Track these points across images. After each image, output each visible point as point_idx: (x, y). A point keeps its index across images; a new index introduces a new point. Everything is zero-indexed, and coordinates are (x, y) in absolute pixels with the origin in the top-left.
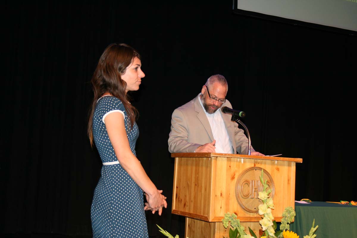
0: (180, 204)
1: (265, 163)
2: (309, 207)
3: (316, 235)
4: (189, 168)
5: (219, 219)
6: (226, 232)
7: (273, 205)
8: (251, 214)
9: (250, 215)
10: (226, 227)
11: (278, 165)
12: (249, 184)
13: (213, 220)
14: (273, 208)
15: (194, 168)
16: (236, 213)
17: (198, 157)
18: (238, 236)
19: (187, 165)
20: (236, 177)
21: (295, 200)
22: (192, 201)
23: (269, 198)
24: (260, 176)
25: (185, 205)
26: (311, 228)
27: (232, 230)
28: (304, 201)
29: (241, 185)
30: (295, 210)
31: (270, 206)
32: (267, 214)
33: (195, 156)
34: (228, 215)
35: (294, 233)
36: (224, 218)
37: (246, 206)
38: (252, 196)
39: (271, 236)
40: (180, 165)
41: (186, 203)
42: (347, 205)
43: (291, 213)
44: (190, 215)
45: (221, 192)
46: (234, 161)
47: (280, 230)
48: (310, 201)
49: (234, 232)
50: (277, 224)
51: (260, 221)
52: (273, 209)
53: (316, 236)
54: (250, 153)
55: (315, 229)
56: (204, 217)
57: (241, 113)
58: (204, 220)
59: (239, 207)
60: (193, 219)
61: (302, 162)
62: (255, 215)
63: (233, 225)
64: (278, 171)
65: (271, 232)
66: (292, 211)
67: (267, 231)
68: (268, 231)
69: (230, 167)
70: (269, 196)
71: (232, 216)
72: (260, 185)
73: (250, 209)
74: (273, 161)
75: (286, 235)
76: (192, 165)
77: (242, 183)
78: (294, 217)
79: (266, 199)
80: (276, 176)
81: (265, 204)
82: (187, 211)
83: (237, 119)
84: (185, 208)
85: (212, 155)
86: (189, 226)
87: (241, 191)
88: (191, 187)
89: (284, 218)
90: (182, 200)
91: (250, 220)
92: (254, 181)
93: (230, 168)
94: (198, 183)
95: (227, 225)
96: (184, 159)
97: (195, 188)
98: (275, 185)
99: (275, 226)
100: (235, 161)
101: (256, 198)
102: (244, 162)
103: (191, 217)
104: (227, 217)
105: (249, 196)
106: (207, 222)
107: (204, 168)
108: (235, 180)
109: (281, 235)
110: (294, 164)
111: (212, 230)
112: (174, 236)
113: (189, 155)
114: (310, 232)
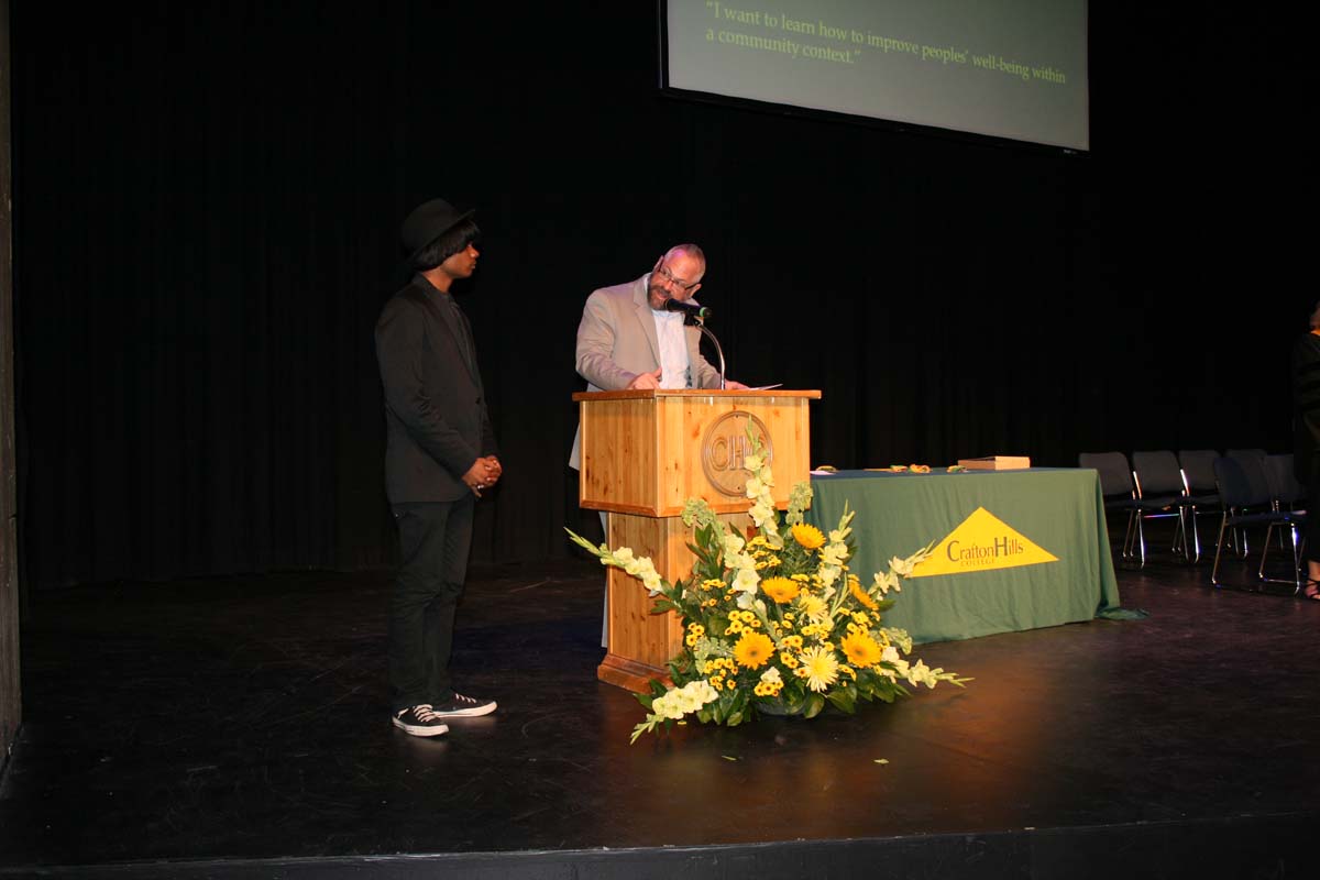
0: (595, 489)
1: (753, 404)
2: (835, 481)
3: (851, 528)
4: (611, 419)
5: (675, 512)
6: (687, 534)
7: (772, 479)
8: (733, 498)
9: (730, 500)
10: (689, 526)
11: (777, 405)
12: (727, 444)
13: (663, 513)
14: (773, 485)
15: (620, 419)
16: (705, 500)
17: (628, 399)
18: (711, 539)
19: (606, 414)
20: (702, 431)
21: (812, 468)
22: (620, 482)
23: (763, 466)
24: (747, 428)
25: (606, 490)
26: (841, 517)
27: (699, 529)
29: (711, 446)
30: (812, 486)
31: (767, 481)
32: (762, 496)
34: (692, 502)
35: (815, 528)
36: (684, 509)
37: (723, 484)
38: (733, 465)
39: (771, 535)
40: (591, 414)
41: (610, 488)
42: (904, 472)
43: (806, 492)
44: (617, 508)
45: (676, 461)
46: (697, 403)
47: (786, 524)
48: (835, 470)
49: (705, 533)
50: (781, 514)
51: (749, 509)
52: (773, 487)
53: (852, 530)
54: (724, 385)
55: (849, 518)
56: (644, 510)
57: (702, 310)
58: (646, 514)
59: (709, 487)
60: (622, 515)
61: (820, 398)
62: (740, 500)
63: (701, 521)
64: (778, 415)
65: (772, 528)
66: (807, 489)
67: (763, 527)
68: (765, 526)
69: (690, 413)
70: (763, 464)
71: (700, 504)
72: (746, 443)
73: (729, 489)
74: (766, 398)
75: (798, 531)
76: (616, 414)
77: (712, 443)
78: (810, 499)
79: (759, 468)
80: (775, 427)
81: (758, 478)
82: (611, 501)
84: (608, 493)
85: (656, 394)
86: (614, 528)
87: (711, 457)
88: (616, 457)
89: (793, 502)
90: (598, 481)
91: (730, 511)
92: (735, 437)
93: (691, 416)
94: (630, 448)
95: (690, 520)
96: (599, 404)
97: (624, 457)
98: (773, 442)
99: (776, 518)
100: (699, 401)
101: (740, 469)
102: (715, 403)
103: (621, 511)
104: (690, 506)
105: (728, 466)
106: (652, 517)
108: (701, 437)
109: (789, 533)
110: (807, 401)
111: (661, 532)
112: (598, 546)
113: (610, 395)
114: (841, 524)
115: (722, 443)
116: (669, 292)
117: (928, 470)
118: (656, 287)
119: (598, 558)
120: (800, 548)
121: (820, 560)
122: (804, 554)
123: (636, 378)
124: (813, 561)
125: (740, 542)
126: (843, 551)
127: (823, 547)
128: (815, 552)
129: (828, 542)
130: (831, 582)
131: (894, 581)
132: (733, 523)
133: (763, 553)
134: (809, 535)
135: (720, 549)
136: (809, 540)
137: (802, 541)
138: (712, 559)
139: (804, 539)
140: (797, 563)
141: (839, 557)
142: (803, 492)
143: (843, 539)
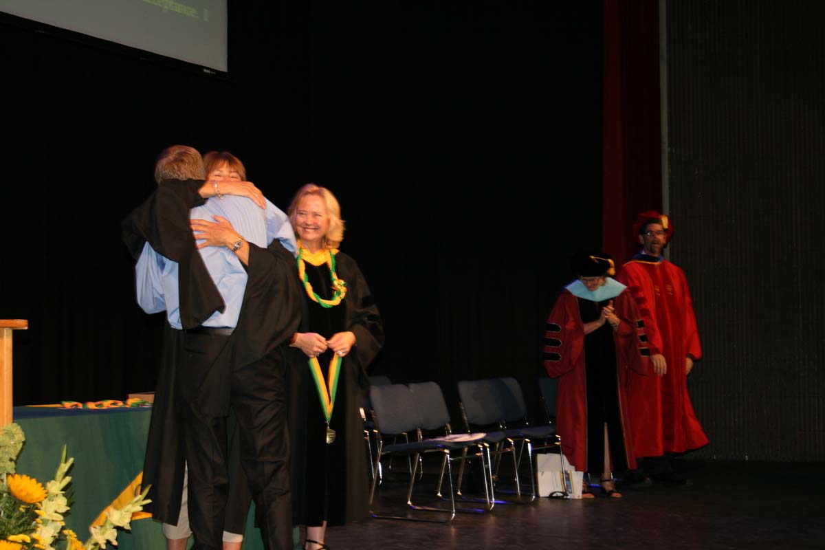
26: (57, 466)
30: (23, 431)
35: (31, 478)
42: (78, 409)
43: (17, 437)
53: (71, 480)
55: (68, 465)
61: (26, 328)
66: (18, 434)
75: (13, 484)
78: (21, 444)
110: (11, 332)
114: (59, 473)
120: (16, 502)
121: (37, 516)
122: (20, 510)
124: (28, 517)
126: (61, 504)
127: (41, 501)
128: (32, 507)
129: (48, 496)
130: (51, 540)
131: (112, 535)
134: (26, 487)
136: (28, 494)
137: (21, 495)
139: (24, 493)
140: (13, 521)
141: (58, 511)
142: (13, 436)
143: (62, 490)
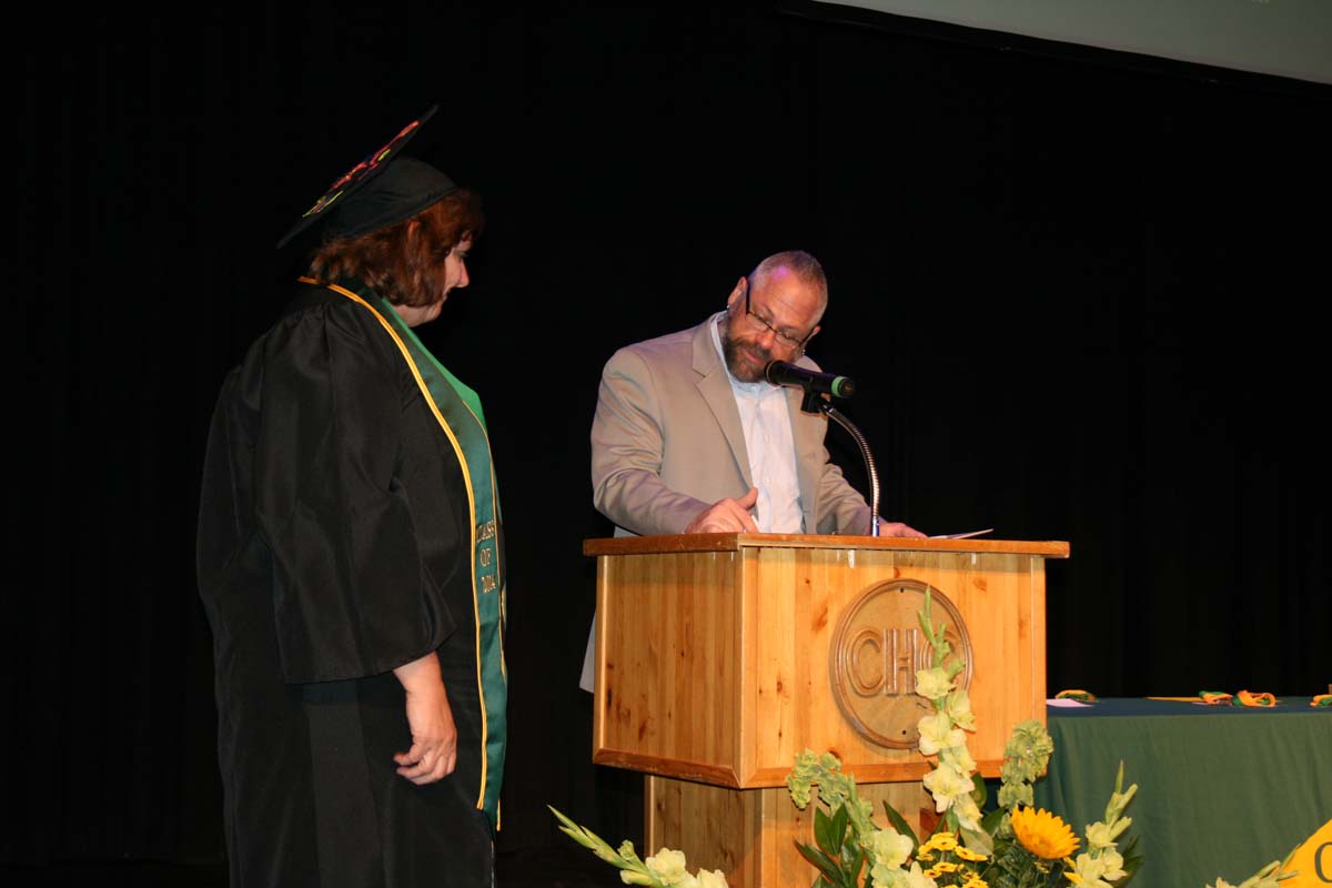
0: (623, 725)
1: (935, 565)
2: (1091, 720)
3: (1130, 819)
4: (655, 591)
5: (776, 778)
6: (800, 823)
7: (971, 717)
8: (891, 752)
9: (886, 756)
10: (803, 806)
11: (981, 570)
12: (881, 641)
13: (752, 781)
14: (973, 728)
15: (673, 592)
16: (837, 755)
17: (688, 552)
18: (846, 835)
19: (646, 581)
20: (832, 618)
21: (1051, 694)
22: (670, 715)
23: (953, 690)
24: (921, 613)
25: (642, 730)
26: (1110, 797)
27: (823, 814)
28: (1068, 697)
29: (850, 648)
30: (1054, 731)
31: (960, 720)
32: (951, 750)
33: (678, 548)
34: (810, 759)
35: (1053, 816)
36: (794, 772)
37: (873, 724)
38: (893, 686)
39: (969, 831)
40: (618, 581)
41: (650, 726)
42: (1225, 705)
43: (1038, 744)
44: (662, 766)
45: (779, 677)
46: (823, 562)
47: (998, 806)
48: (1091, 698)
49: (833, 823)
50: (988, 787)
51: (925, 776)
52: (973, 733)
53: (1132, 823)
54: (878, 527)
55: (1126, 798)
56: (714, 773)
57: (837, 381)
58: (720, 782)
59: (846, 730)
60: (672, 781)
61: (1067, 556)
62: (907, 757)
63: (827, 797)
64: (983, 589)
65: (970, 817)
66: (1040, 737)
67: (952, 813)
68: (955, 811)
69: (808, 582)
70: (953, 686)
71: (824, 764)
72: (919, 643)
73: (885, 735)
74: (962, 556)
75: (1022, 823)
76: (664, 582)
77: (853, 640)
78: (1047, 758)
79: (946, 693)
80: (977, 611)
81: (942, 713)
82: (652, 753)
83: (825, 407)
84: (645, 737)
85: (740, 542)
86: (659, 806)
87: (850, 670)
88: (663, 665)
89: (1012, 762)
90: (629, 713)
91: (884, 778)
92: (898, 631)
93: (810, 587)
94: (690, 647)
95: (804, 796)
96: (632, 561)
97: (678, 663)
98: (974, 642)
99: (978, 794)
100: (827, 557)
101: (908, 694)
102: (859, 562)
103: (670, 774)
104: (805, 766)
105: (882, 687)
106: (730, 788)
107: (712, 593)
108: (830, 628)
109: (1004, 826)
110: (1041, 563)
111: (749, 817)
112: (616, 846)
113: (652, 544)
114: (1109, 810)
115: (870, 641)
116: (767, 352)
117: (1273, 701)
118: (743, 343)
119: (615, 870)
120: (1026, 857)
121: (1069, 883)
122: (1035, 869)
123: (707, 510)
124: (1050, 882)
125: (904, 845)
126: (1114, 865)
127: (1074, 856)
128: (1058, 866)
129: (1084, 846)
132: (893, 805)
133: (951, 868)
134: (1044, 831)
135: (863, 857)
136: (1042, 842)
137: (1032, 843)
138: (847, 874)
139: (1036, 841)
141: (1105, 876)
142: (1033, 742)
143: (1114, 841)
